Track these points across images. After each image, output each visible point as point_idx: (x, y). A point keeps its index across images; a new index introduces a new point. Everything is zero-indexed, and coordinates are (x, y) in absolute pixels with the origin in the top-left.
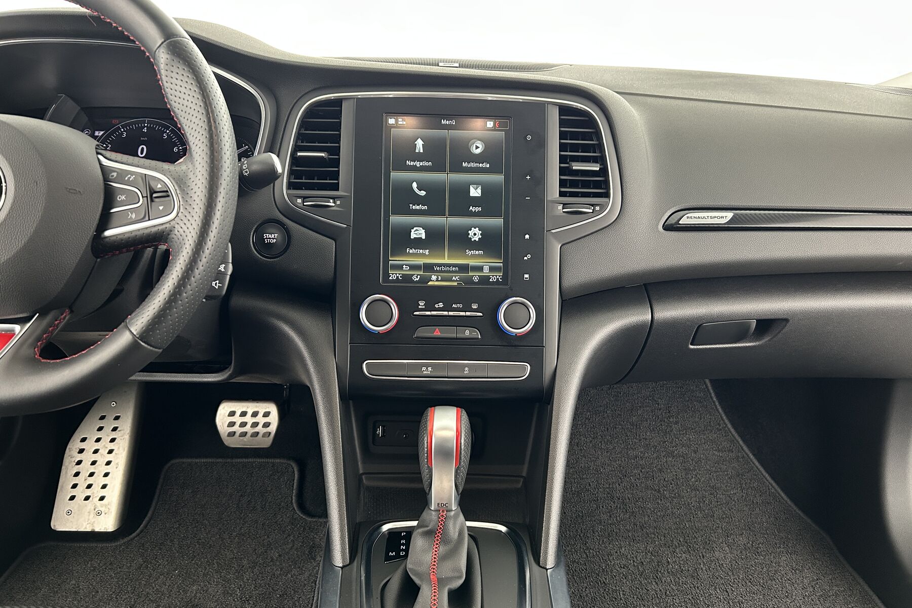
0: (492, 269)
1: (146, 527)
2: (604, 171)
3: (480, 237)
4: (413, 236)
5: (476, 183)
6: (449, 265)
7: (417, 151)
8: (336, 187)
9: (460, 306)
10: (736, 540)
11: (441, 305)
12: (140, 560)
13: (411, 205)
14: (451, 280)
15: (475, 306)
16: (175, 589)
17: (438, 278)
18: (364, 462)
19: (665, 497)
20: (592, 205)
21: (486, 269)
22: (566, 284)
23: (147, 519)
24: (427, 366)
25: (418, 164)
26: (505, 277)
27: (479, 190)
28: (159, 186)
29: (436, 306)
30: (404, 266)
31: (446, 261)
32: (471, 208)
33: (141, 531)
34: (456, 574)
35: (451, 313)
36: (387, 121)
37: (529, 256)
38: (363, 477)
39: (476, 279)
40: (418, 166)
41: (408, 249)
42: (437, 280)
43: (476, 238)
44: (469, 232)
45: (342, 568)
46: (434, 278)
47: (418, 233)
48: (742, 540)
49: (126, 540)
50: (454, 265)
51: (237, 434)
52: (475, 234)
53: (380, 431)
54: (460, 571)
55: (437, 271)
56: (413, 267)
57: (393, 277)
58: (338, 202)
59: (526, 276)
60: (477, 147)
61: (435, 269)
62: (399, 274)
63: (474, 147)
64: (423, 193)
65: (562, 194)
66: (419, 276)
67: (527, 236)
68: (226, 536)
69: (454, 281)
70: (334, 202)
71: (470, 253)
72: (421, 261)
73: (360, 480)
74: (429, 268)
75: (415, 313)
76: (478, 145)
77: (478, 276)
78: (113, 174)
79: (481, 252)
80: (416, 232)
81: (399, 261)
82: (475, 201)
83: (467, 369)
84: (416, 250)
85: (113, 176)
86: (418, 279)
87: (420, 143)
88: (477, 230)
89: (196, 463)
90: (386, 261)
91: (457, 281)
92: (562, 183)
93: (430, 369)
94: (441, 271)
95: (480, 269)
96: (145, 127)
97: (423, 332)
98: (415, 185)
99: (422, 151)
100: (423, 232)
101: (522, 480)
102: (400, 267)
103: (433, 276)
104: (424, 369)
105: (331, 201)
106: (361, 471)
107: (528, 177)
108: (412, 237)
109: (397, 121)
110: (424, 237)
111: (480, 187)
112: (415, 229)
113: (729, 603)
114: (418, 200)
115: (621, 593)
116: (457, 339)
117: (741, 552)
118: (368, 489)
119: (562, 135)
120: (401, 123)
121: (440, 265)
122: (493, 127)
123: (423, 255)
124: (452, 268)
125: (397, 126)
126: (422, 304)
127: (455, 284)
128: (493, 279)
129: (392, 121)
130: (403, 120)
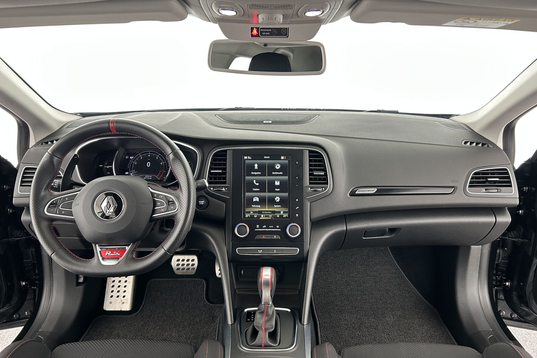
0: (284, 212)
1: (142, 308)
2: (326, 175)
3: (280, 200)
4: (254, 200)
5: (278, 180)
6: (268, 211)
7: (255, 168)
8: (225, 183)
9: (272, 227)
10: (396, 313)
11: (265, 226)
12: (142, 322)
13: (253, 189)
14: (268, 217)
15: (278, 227)
16: (158, 335)
17: (264, 216)
18: (236, 284)
19: (366, 295)
20: (322, 188)
21: (282, 213)
22: (312, 217)
23: (142, 305)
24: (260, 249)
25: (256, 173)
26: (289, 215)
27: (279, 183)
28: (171, 200)
29: (263, 227)
30: (251, 212)
31: (267, 210)
32: (276, 189)
33: (141, 311)
34: (271, 327)
35: (269, 230)
36: (244, 157)
37: (298, 207)
38: (236, 290)
39: (278, 216)
40: (256, 174)
41: (252, 205)
42: (263, 217)
43: (278, 201)
44: (275, 198)
45: (231, 325)
46: (262, 216)
47: (256, 199)
48: (399, 313)
49: (135, 314)
50: (270, 211)
51: (181, 269)
52: (277, 199)
53: (242, 272)
54: (273, 326)
55: (263, 213)
56: (254, 212)
57: (247, 216)
58: (226, 189)
59: (297, 215)
60: (278, 166)
62: (249, 215)
63: (277, 167)
64: (258, 184)
65: (310, 183)
67: (297, 200)
68: (176, 312)
70: (225, 189)
71: (276, 206)
72: (257, 210)
73: (235, 291)
74: (260, 212)
75: (255, 230)
77: (279, 215)
79: (280, 206)
81: (249, 210)
82: (277, 187)
83: (275, 251)
84: (255, 206)
85: (155, 196)
86: (256, 217)
87: (256, 165)
89: (162, 281)
90: (244, 210)
91: (271, 217)
92: (310, 179)
93: (261, 251)
94: (265, 214)
95: (280, 212)
96: (149, 154)
97: (258, 237)
98: (255, 181)
99: (257, 168)
100: (258, 199)
101: (298, 291)
102: (249, 212)
104: (259, 251)
105: (224, 188)
106: (236, 288)
107: (297, 178)
108: (254, 201)
109: (248, 158)
112: (255, 198)
113: (389, 339)
114: (256, 187)
115: (344, 336)
116: (271, 239)
117: (398, 318)
118: (239, 295)
119: (310, 161)
120: (249, 158)
121: (264, 211)
122: (284, 159)
123: (258, 208)
124: (269, 212)
125: (248, 159)
126: (258, 226)
127: (270, 218)
128: (284, 216)
129: (246, 158)
130: (250, 157)
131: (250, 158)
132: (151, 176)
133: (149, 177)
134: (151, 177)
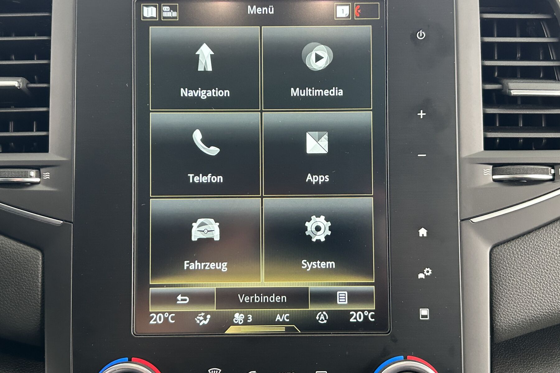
0: (353, 297)
3: (329, 233)
4: (196, 235)
5: (317, 128)
6: (268, 292)
13: (191, 176)
14: (272, 322)
17: (246, 319)
20: (553, 166)
25: (203, 94)
26: (380, 313)
27: (325, 141)
30: (179, 298)
31: (262, 283)
32: (309, 177)
36: (139, 12)
37: (428, 272)
39: (322, 319)
40: (203, 97)
41: (186, 262)
42: (245, 323)
43: (321, 236)
44: (307, 224)
46: (238, 317)
47: (207, 230)
50: (279, 292)
52: (318, 229)
55: (244, 305)
57: (156, 319)
58: (47, 175)
59: (424, 312)
60: (318, 58)
61: (241, 301)
62: (170, 313)
63: (313, 57)
64: (214, 151)
65: (489, 144)
66: (209, 316)
67: (423, 232)
69: (279, 323)
70: (39, 175)
71: (310, 267)
72: (212, 285)
74: (228, 298)
76: (320, 53)
77: (327, 311)
79: (332, 264)
80: (202, 228)
81: (168, 286)
82: (317, 163)
84: (203, 264)
86: (206, 322)
88: (321, 221)
90: (143, 285)
91: (284, 323)
92: (490, 122)
94: (253, 305)
95: (330, 297)
98: (197, 136)
99: (210, 69)
100: (215, 226)
102: (171, 299)
103: (237, 315)
105: (33, 173)
107: (422, 114)
108: (194, 238)
109: (160, 12)
110: (217, 238)
111: (326, 136)
112: (200, 221)
114: (205, 164)
120: (169, 14)
121: (249, 292)
122: (349, 17)
123: (217, 273)
125: (160, 22)
127: (281, 329)
128: (356, 318)
129: (149, 12)
130: (173, 9)
131: (175, 14)
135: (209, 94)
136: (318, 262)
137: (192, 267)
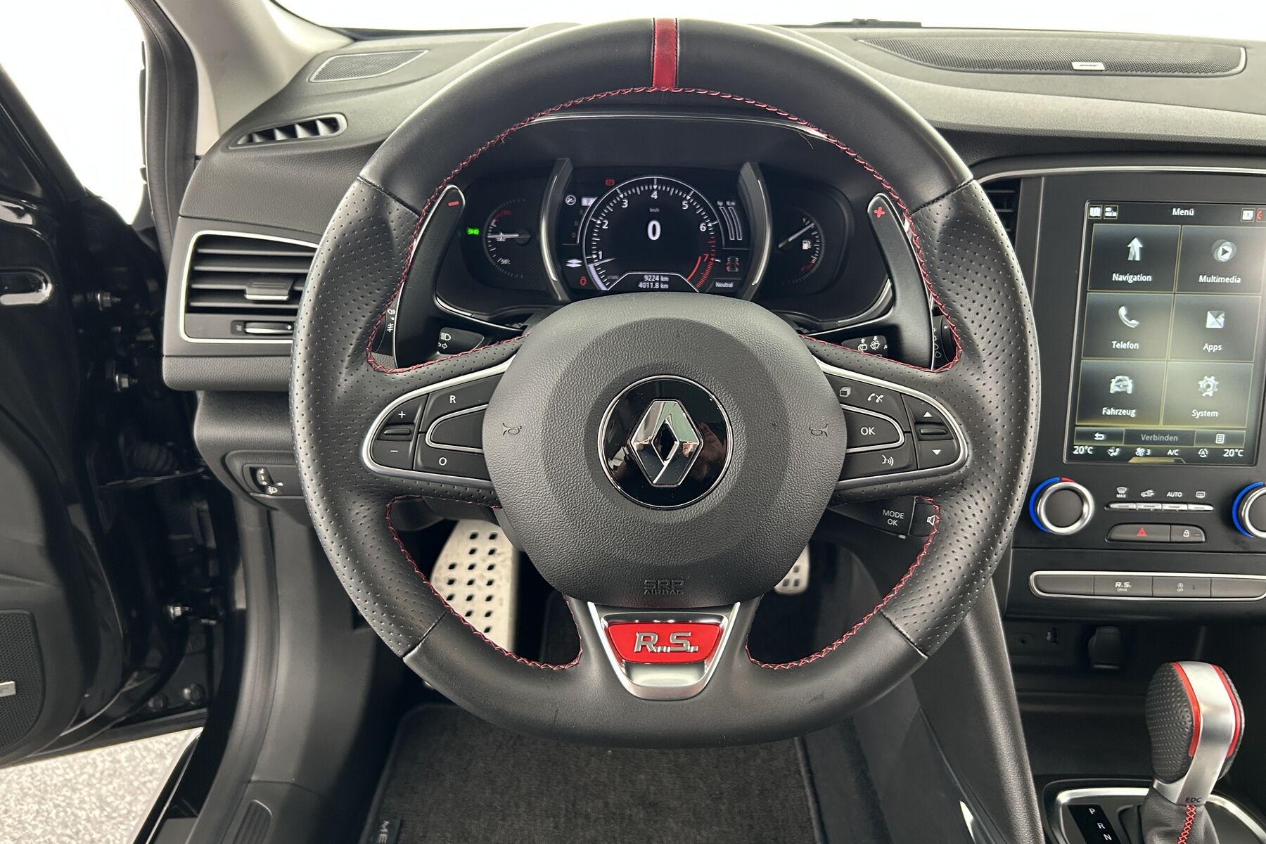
0: (1229, 439)
3: (1216, 390)
4: (1114, 388)
5: (1217, 308)
6: (1164, 433)
7: (1130, 258)
9: (1179, 494)
11: (1150, 493)
13: (1115, 343)
14: (1165, 455)
15: (1201, 495)
17: (1145, 453)
21: (1220, 439)
24: (1123, 580)
25: (1130, 279)
26: (1248, 451)
27: (1221, 319)
28: (928, 415)
29: (1143, 495)
30: (1097, 435)
31: (1161, 426)
32: (1206, 346)
35: (1167, 507)
36: (1088, 211)
39: (1203, 453)
40: (1131, 281)
41: (1104, 409)
42: (1145, 456)
43: (1210, 393)
44: (1200, 382)
46: (1140, 451)
47: (1122, 385)
50: (1172, 433)
52: (1208, 386)
55: (1146, 442)
56: (1112, 436)
57: (1079, 450)
60: (1225, 252)
61: (1143, 439)
62: (1089, 446)
63: (1220, 251)
64: (1133, 324)
66: (1118, 450)
69: (1170, 456)
71: (1198, 415)
72: (1122, 427)
74: (1133, 437)
75: (1113, 506)
76: (1226, 248)
77: (1207, 449)
78: (844, 389)
79: (1216, 413)
80: (1119, 384)
81: (1092, 426)
82: (1214, 336)
83: (1181, 585)
84: (1117, 411)
85: (845, 393)
86: (1115, 454)
87: (1136, 246)
88: (1211, 381)
90: (1072, 427)
91: (1174, 456)
93: (1127, 584)
94: (1152, 443)
95: (1211, 438)
96: (654, 190)
97: (1123, 533)
98: (1122, 312)
99: (1138, 258)
100: (1129, 382)
102: (1090, 437)
103: (1138, 449)
104: (1118, 584)
108: (1112, 392)
109: (1103, 212)
110: (1129, 392)
111: (1223, 315)
112: (1118, 378)
114: (1126, 334)
116: (1170, 542)
120: (1110, 214)
121: (1150, 433)
122: (1252, 220)
123: (1127, 418)
124: (1168, 438)
125: (1103, 220)
126: (1122, 492)
127: (1172, 461)
128: (1229, 453)
129: (1095, 212)
130: (1114, 209)
131: (1115, 214)
132: (667, 279)
133: (660, 282)
134: (664, 283)
135: (1135, 280)
136: (1205, 412)
137: (1108, 413)
